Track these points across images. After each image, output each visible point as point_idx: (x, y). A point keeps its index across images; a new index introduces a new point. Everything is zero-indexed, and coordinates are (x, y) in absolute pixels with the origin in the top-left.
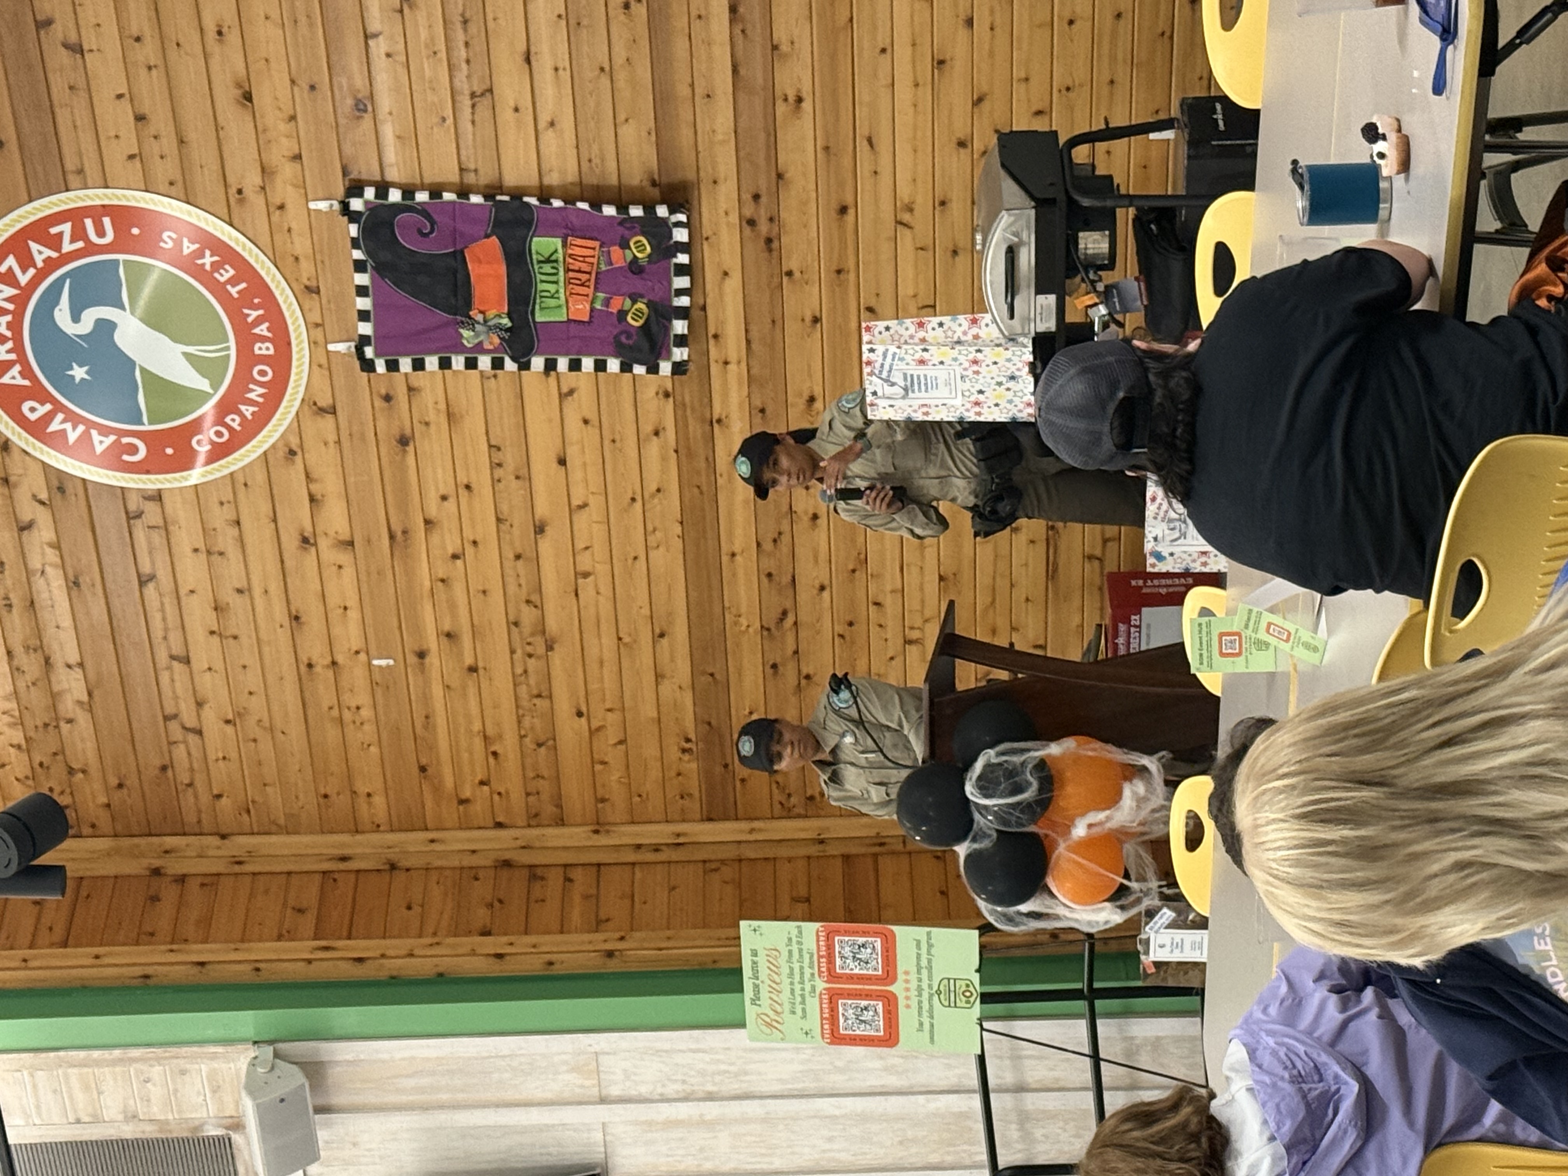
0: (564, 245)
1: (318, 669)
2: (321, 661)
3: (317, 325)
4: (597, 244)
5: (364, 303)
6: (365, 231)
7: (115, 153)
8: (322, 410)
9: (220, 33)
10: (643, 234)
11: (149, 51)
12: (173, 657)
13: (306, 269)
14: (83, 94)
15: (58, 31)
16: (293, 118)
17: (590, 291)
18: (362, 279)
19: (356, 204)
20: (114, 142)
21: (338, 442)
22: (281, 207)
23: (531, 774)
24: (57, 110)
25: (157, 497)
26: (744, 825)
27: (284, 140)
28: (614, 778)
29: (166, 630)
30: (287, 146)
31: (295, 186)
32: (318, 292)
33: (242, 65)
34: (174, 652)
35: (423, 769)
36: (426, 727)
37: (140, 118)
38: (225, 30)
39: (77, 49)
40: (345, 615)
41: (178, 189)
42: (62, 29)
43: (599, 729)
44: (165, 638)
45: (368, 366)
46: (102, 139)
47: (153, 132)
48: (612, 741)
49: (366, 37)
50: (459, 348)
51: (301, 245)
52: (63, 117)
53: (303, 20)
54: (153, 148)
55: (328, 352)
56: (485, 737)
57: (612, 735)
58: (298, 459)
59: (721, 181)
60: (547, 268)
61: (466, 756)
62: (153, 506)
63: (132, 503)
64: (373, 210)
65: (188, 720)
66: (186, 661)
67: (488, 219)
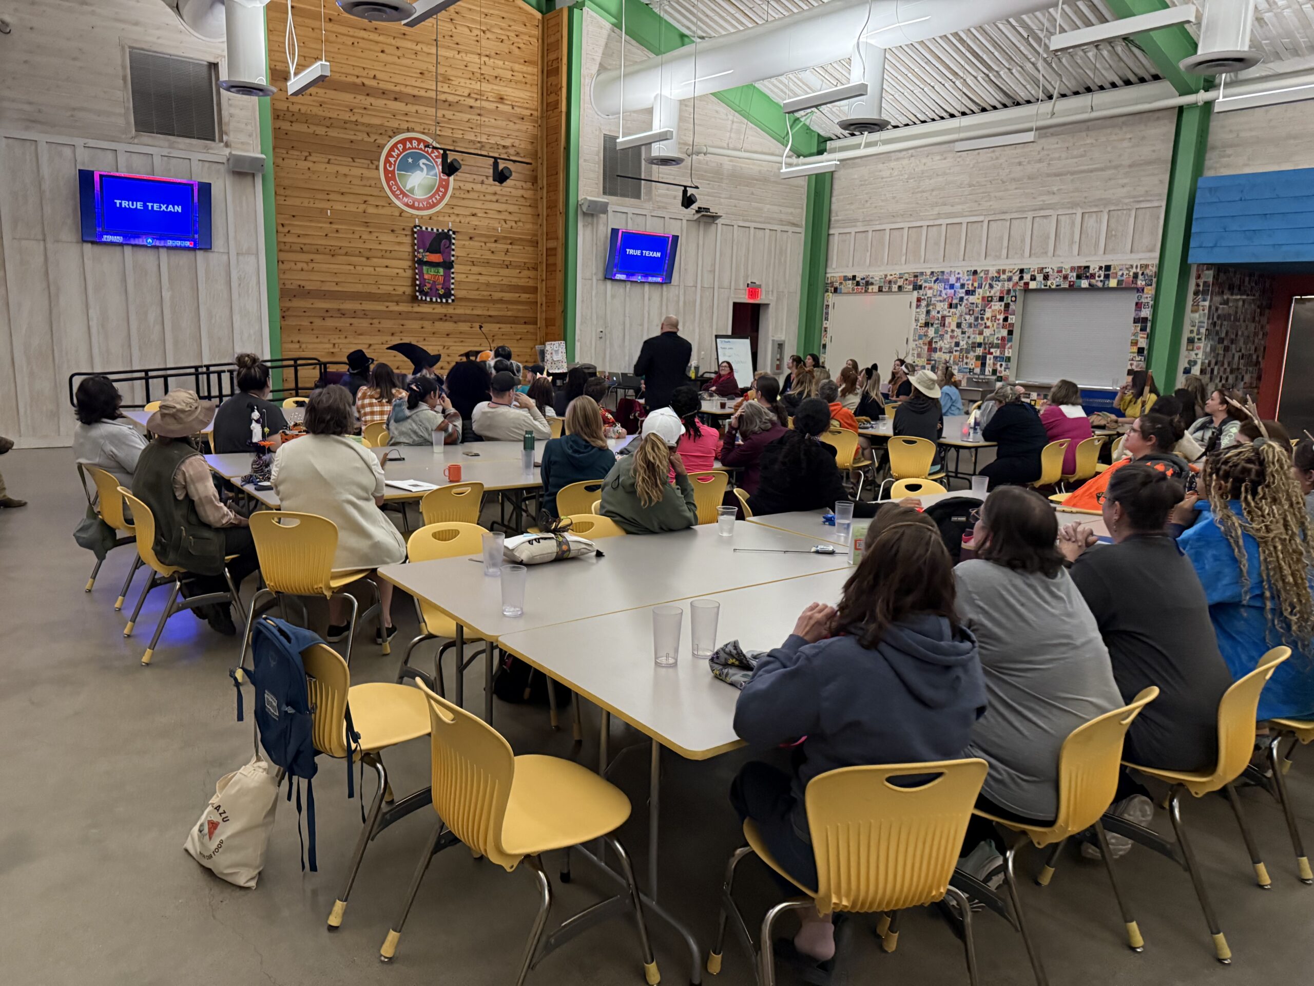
0: (442, 275)
1: (326, 196)
2: (329, 197)
3: (423, 218)
4: (442, 282)
5: (429, 229)
6: (446, 233)
7: (461, 184)
10: (444, 293)
11: (482, 197)
12: (329, 159)
13: (435, 218)
15: (485, 180)
16: (469, 223)
17: (432, 280)
18: (435, 230)
19: (451, 233)
20: (464, 184)
21: (392, 215)
22: (450, 216)
25: (377, 168)
27: (465, 221)
29: (338, 160)
31: (455, 221)
32: (431, 220)
33: (480, 216)
34: (331, 160)
35: (294, 216)
36: (308, 220)
40: (343, 206)
43: (307, 264)
44: (335, 159)
45: (415, 227)
48: (303, 267)
50: (419, 248)
51: (441, 218)
55: (417, 218)
57: (305, 267)
58: (388, 205)
60: (437, 271)
62: (374, 167)
63: (376, 163)
64: (450, 236)
65: (309, 158)
66: (328, 163)
67: (447, 260)
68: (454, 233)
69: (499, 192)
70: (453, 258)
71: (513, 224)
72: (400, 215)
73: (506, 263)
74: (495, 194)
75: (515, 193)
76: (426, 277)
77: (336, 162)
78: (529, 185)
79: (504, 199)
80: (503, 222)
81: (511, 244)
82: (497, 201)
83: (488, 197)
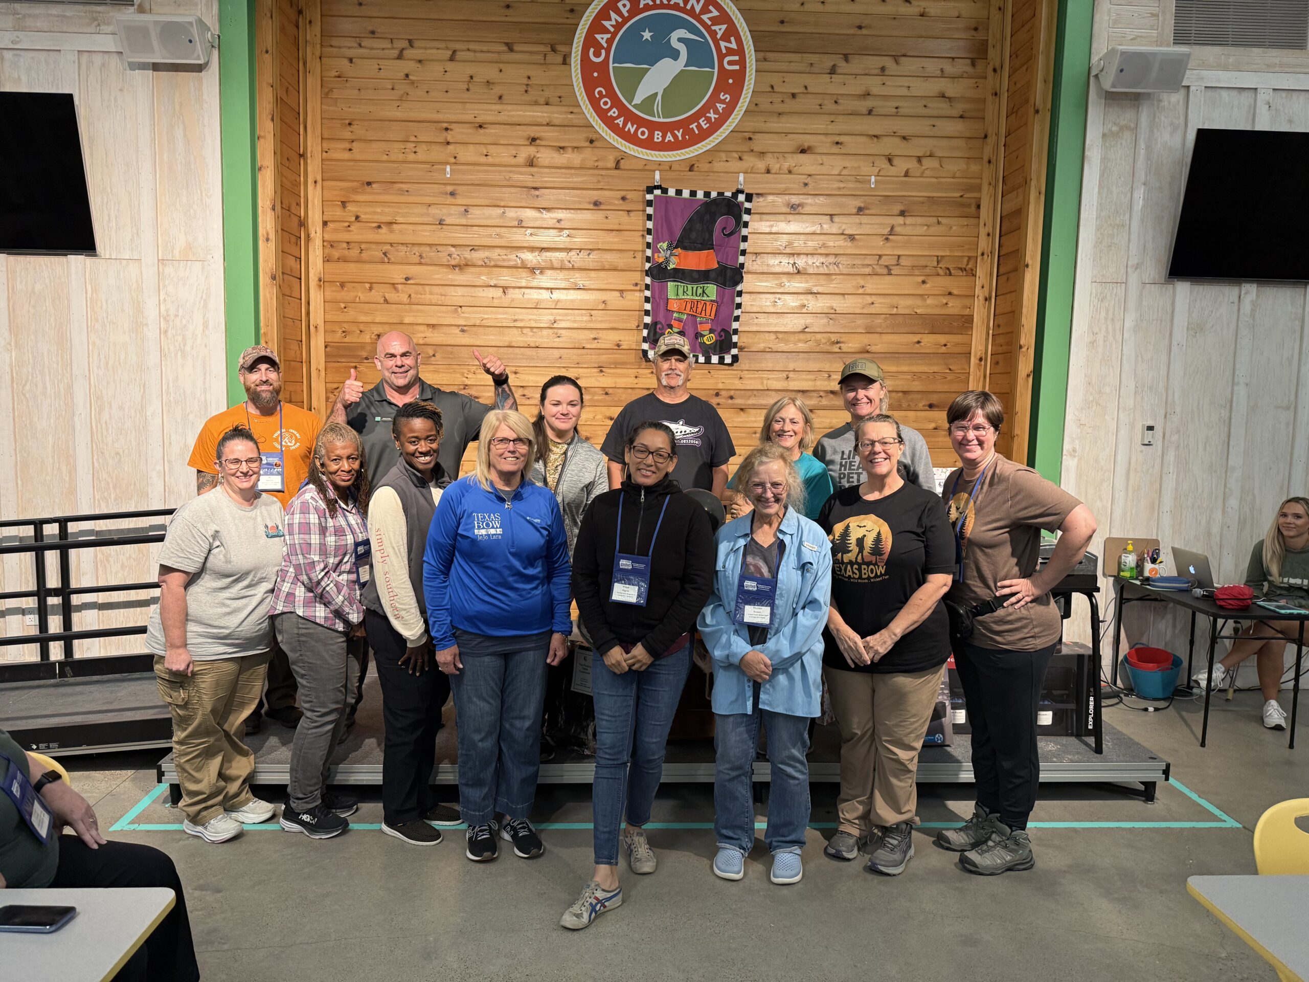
0: (712, 301)
1: (445, 134)
2: (449, 136)
3: (671, 168)
4: (713, 317)
5: (686, 194)
6: (728, 200)
7: (775, 79)
8: (618, 162)
9: (837, 143)
10: (716, 341)
11: (830, 106)
12: (454, 52)
13: (704, 166)
14: (808, 70)
15: (842, 63)
16: (790, 172)
17: (688, 311)
18: (700, 195)
19: (741, 198)
20: (782, 80)
21: (597, 168)
22: (740, 159)
23: (363, 246)
24: (800, 55)
25: (566, 61)
26: (322, 366)
27: (778, 166)
28: (360, 294)
29: (475, 51)
30: (775, 167)
31: (752, 168)
32: (690, 170)
33: (820, 151)
34: (458, 53)
35: (369, 184)
36: (400, 189)
37: (794, 96)
38: (839, 146)
39: (833, 71)
40: (482, 155)
41: (754, 108)
42: (842, 65)
43: (396, 289)
44: (468, 50)
45: (650, 190)
46: (784, 74)
47: (786, 100)
48: (387, 296)
49: (831, 215)
50: (657, 240)
51: (718, 166)
52: (796, 57)
53: (842, 185)
54: (777, 99)
55: (654, 171)
56: (391, 223)
57: (391, 296)
58: (588, 144)
59: (741, 381)
60: (700, 291)
61: (379, 210)
62: (559, 59)
63: (561, 48)
64: (739, 206)
65: (408, 53)
66: (452, 59)
67: (730, 263)
68: (749, 198)
69: (875, 91)
70: (741, 259)
71: (912, 164)
72: (617, 167)
73: (885, 261)
74: (867, 94)
75: (921, 88)
76: (673, 306)
77: (470, 55)
78: (963, 66)
79: (889, 107)
80: (884, 164)
81: (902, 213)
82: (870, 112)
83: (848, 105)
